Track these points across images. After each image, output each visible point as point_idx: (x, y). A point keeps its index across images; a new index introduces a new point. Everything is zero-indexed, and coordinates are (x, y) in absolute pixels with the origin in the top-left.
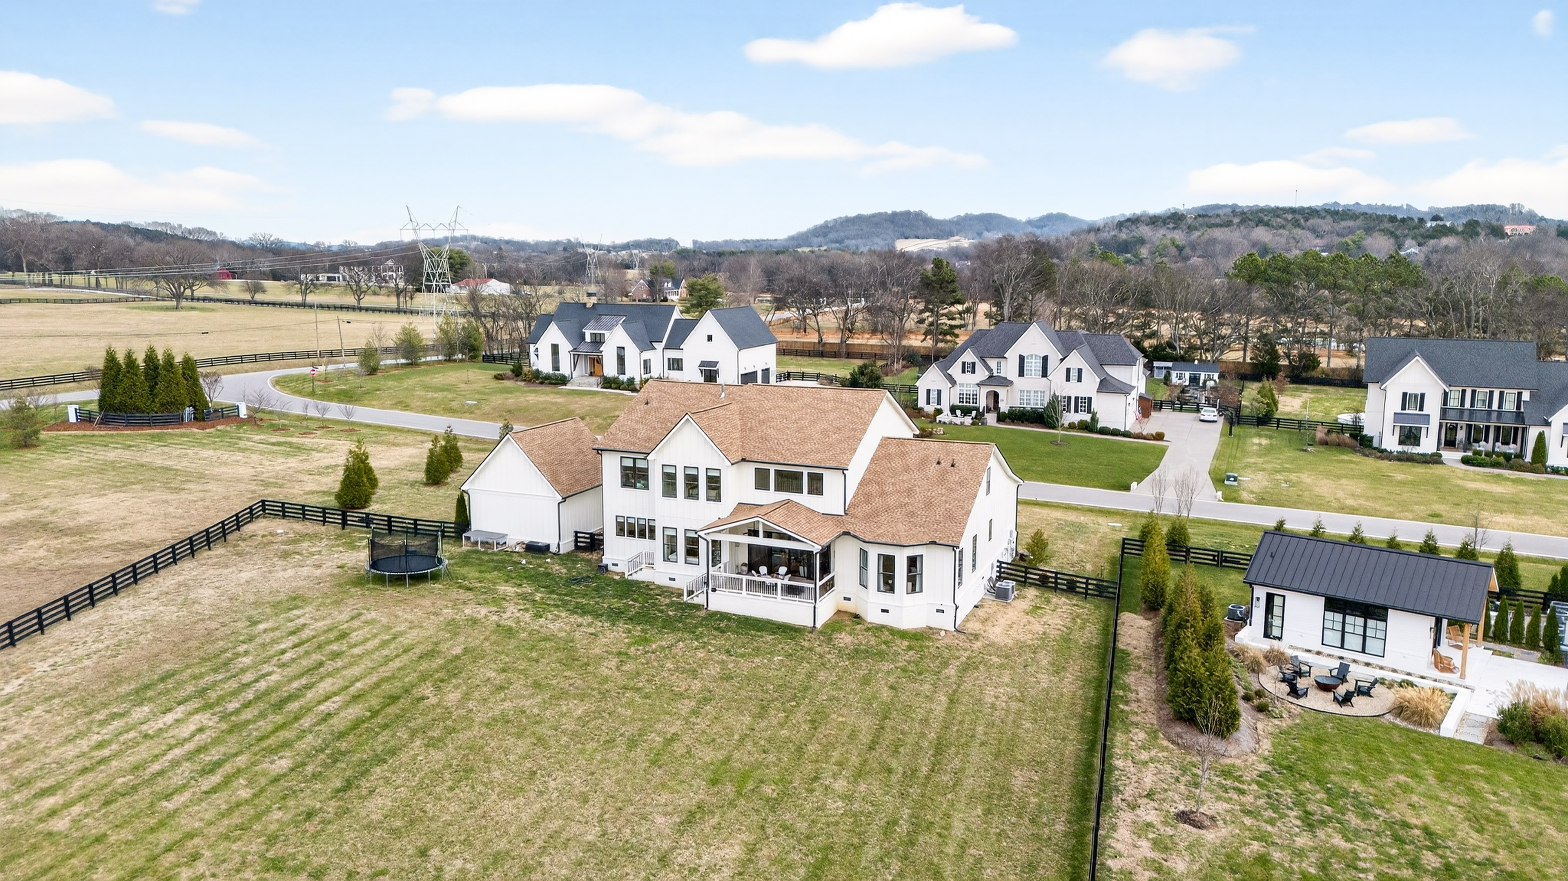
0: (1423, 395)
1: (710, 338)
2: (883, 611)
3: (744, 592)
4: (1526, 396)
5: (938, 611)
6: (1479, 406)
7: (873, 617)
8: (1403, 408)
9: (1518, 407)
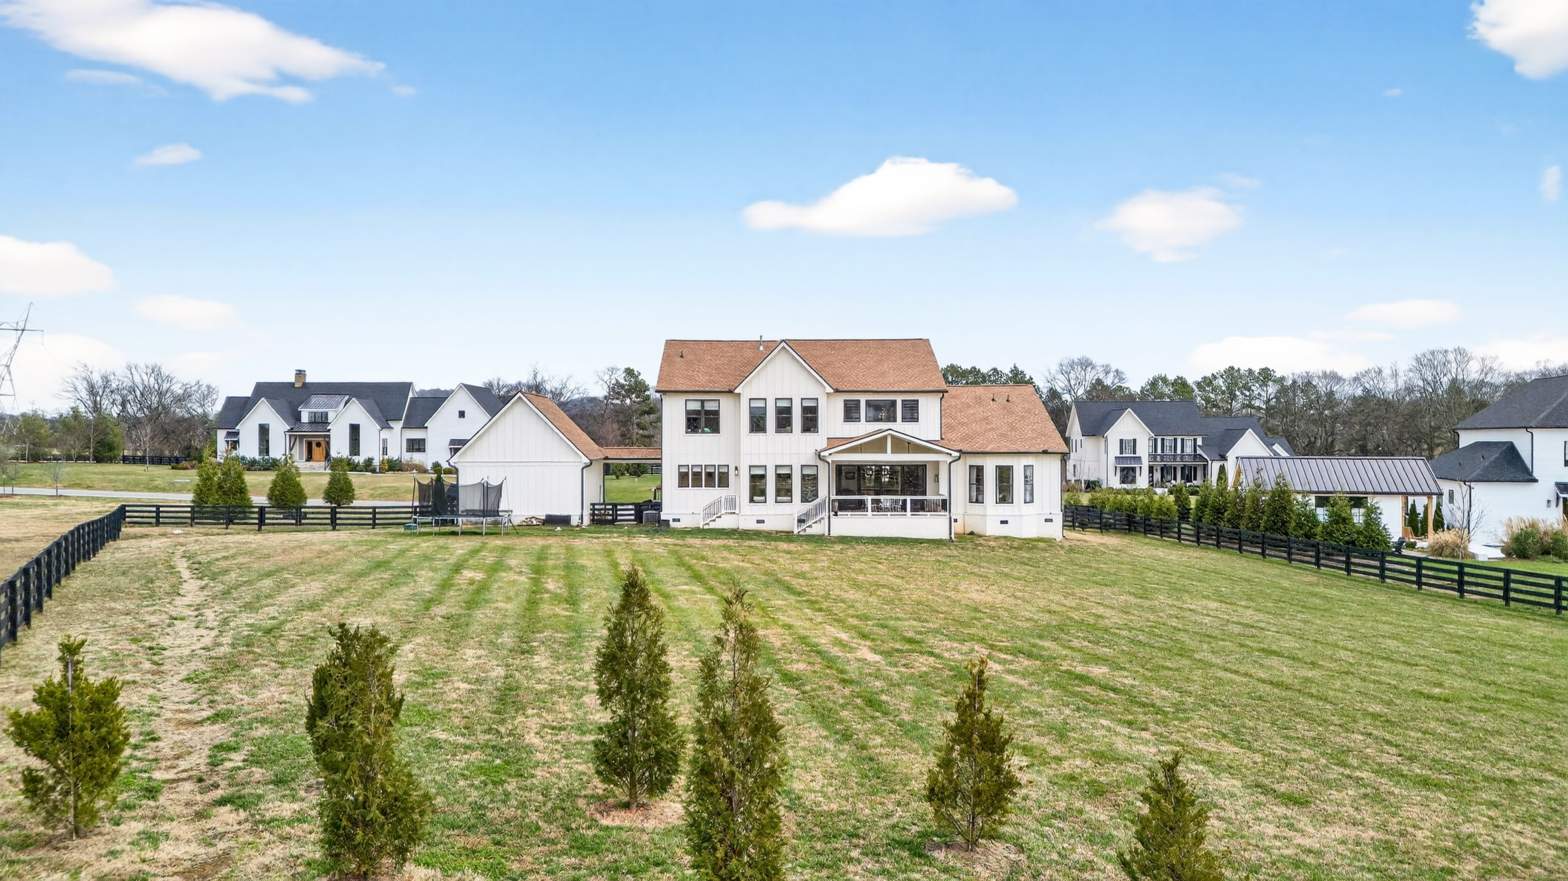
0: (1135, 440)
1: (462, 414)
2: (1002, 522)
3: (870, 513)
4: (1199, 442)
5: (1046, 520)
6: (1167, 452)
7: (993, 529)
8: (1121, 453)
9: (1195, 451)
